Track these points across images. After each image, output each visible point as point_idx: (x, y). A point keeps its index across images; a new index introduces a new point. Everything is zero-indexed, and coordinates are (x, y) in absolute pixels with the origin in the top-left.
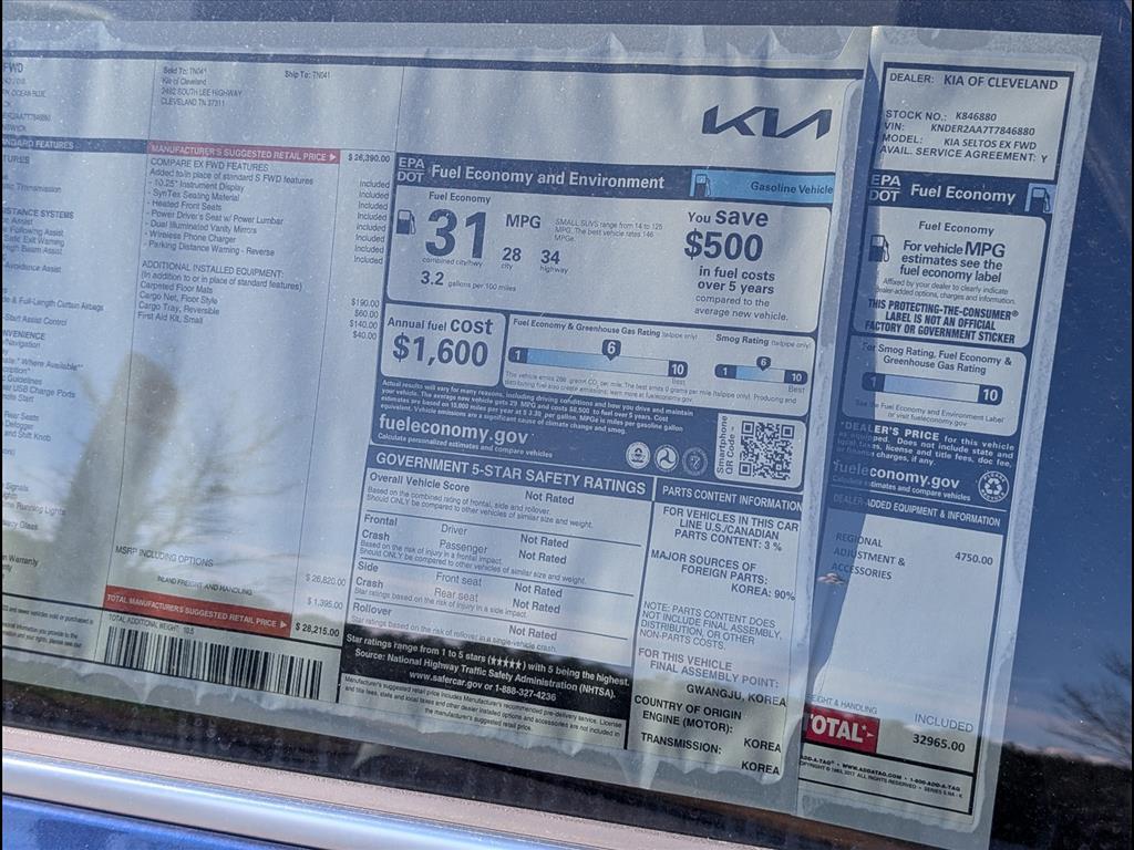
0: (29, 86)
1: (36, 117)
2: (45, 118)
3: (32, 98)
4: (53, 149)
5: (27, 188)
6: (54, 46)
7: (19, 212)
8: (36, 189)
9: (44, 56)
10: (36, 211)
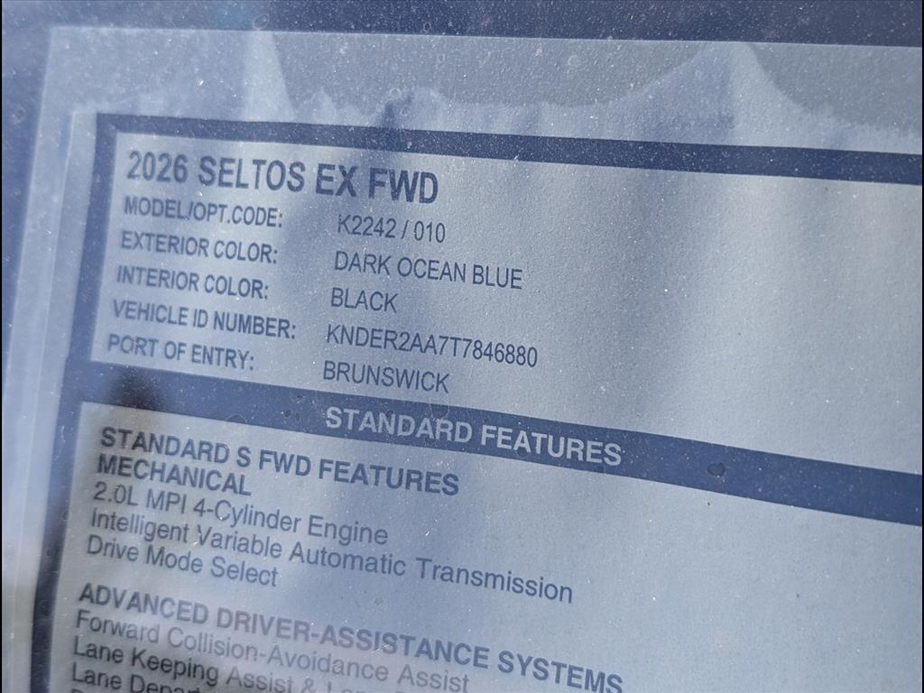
0: (458, 250)
1: (482, 351)
2: (520, 356)
3: (467, 288)
4: (544, 459)
5: (448, 575)
6: (556, 124)
7: (424, 649)
8: (480, 579)
9: (524, 157)
10: (479, 654)
